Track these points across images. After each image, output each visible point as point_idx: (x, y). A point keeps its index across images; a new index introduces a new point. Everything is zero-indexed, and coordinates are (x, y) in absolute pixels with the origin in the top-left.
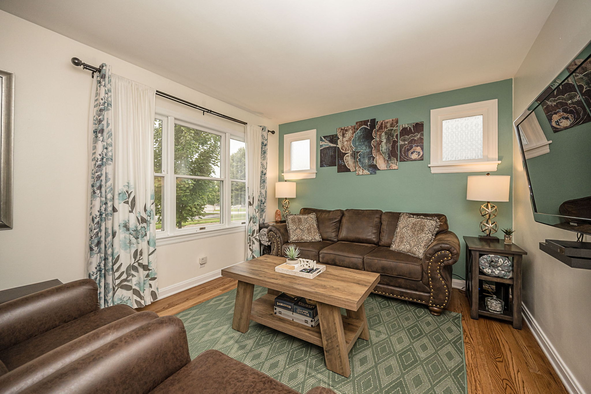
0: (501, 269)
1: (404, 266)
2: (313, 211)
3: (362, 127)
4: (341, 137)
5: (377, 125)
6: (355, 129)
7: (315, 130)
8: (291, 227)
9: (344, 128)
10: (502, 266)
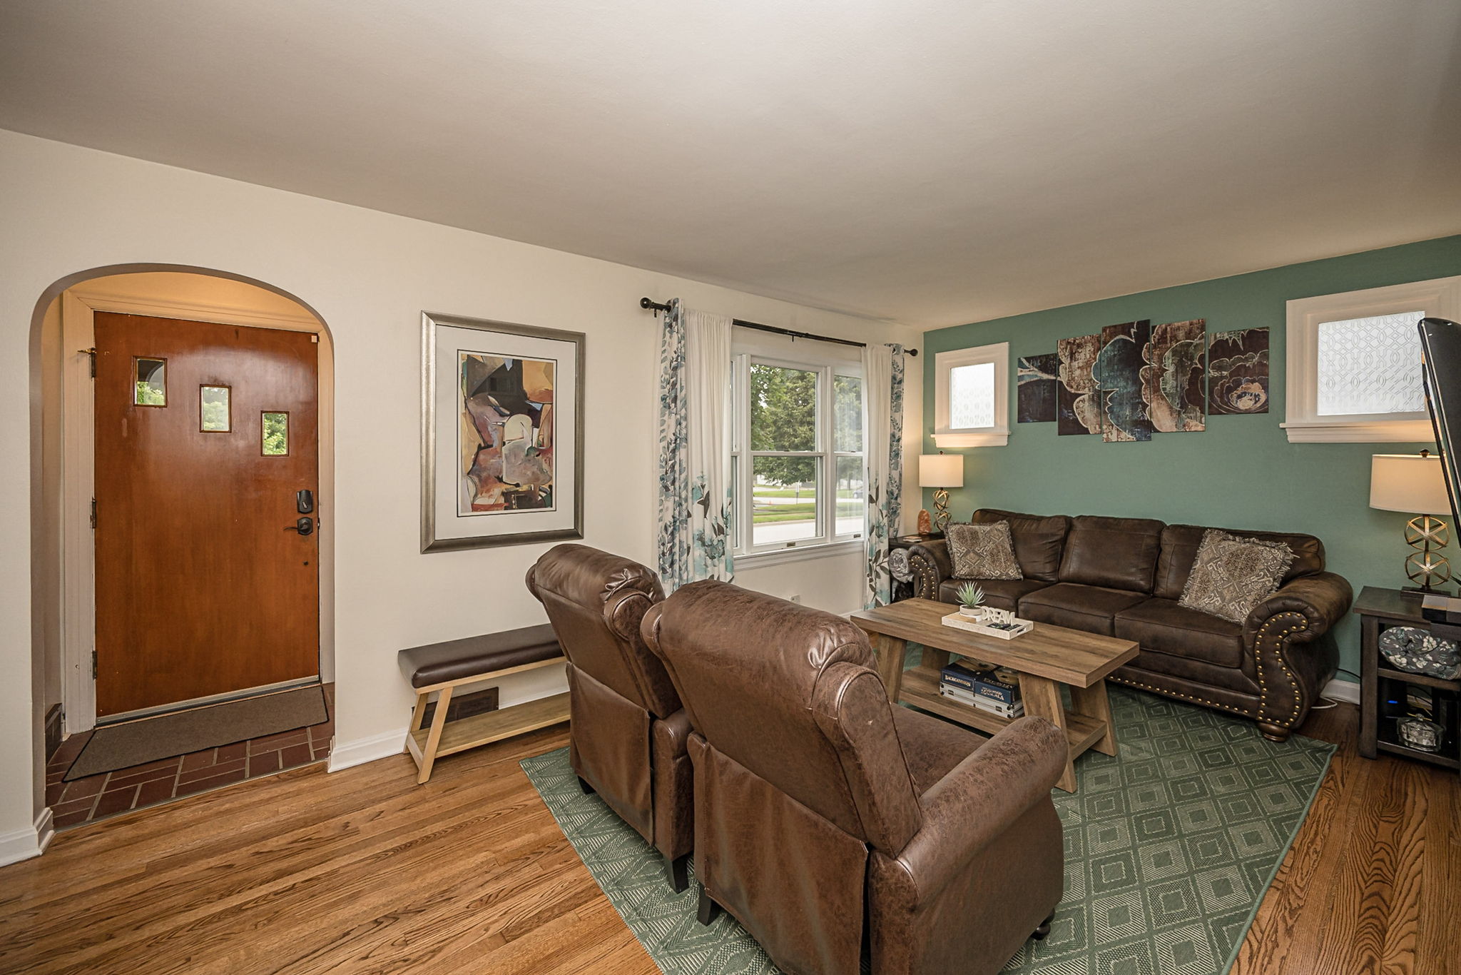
0: (1431, 658)
1: (1200, 638)
2: (1001, 517)
3: (1117, 338)
4: (1066, 361)
5: (1153, 333)
6: (1099, 341)
7: (1006, 345)
8: (956, 548)
9: (1075, 341)
10: (1435, 652)
